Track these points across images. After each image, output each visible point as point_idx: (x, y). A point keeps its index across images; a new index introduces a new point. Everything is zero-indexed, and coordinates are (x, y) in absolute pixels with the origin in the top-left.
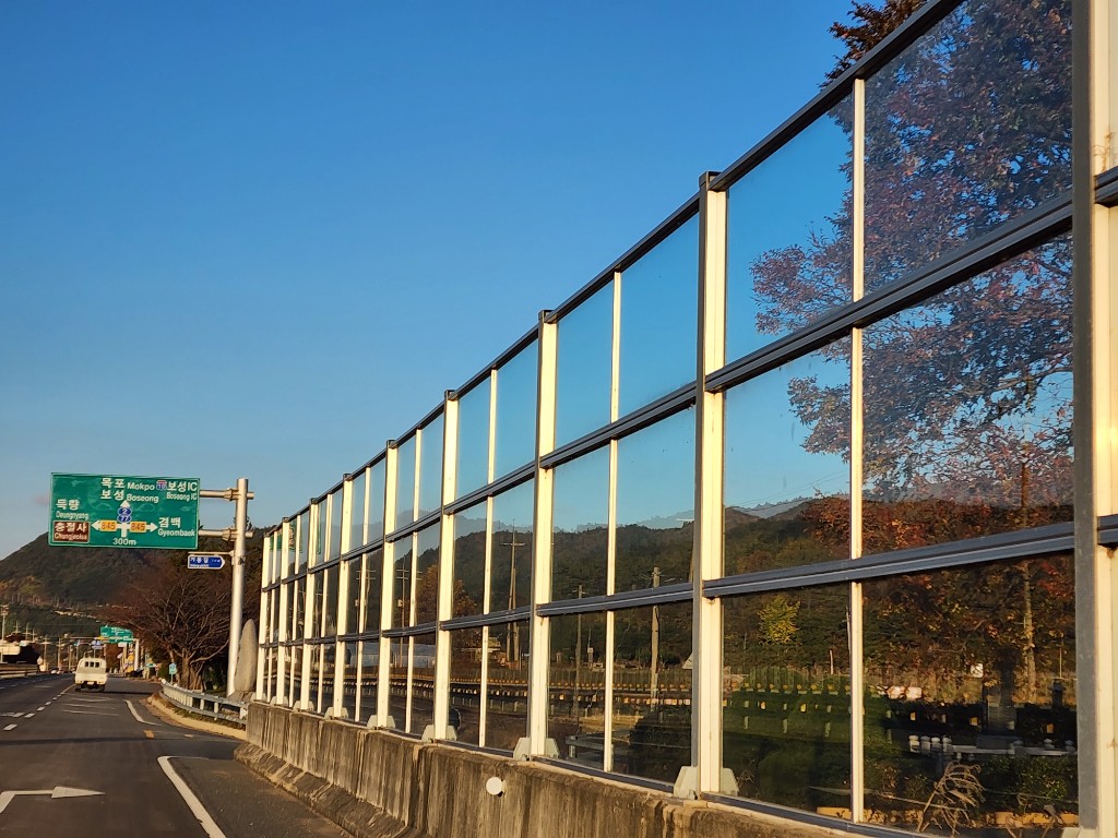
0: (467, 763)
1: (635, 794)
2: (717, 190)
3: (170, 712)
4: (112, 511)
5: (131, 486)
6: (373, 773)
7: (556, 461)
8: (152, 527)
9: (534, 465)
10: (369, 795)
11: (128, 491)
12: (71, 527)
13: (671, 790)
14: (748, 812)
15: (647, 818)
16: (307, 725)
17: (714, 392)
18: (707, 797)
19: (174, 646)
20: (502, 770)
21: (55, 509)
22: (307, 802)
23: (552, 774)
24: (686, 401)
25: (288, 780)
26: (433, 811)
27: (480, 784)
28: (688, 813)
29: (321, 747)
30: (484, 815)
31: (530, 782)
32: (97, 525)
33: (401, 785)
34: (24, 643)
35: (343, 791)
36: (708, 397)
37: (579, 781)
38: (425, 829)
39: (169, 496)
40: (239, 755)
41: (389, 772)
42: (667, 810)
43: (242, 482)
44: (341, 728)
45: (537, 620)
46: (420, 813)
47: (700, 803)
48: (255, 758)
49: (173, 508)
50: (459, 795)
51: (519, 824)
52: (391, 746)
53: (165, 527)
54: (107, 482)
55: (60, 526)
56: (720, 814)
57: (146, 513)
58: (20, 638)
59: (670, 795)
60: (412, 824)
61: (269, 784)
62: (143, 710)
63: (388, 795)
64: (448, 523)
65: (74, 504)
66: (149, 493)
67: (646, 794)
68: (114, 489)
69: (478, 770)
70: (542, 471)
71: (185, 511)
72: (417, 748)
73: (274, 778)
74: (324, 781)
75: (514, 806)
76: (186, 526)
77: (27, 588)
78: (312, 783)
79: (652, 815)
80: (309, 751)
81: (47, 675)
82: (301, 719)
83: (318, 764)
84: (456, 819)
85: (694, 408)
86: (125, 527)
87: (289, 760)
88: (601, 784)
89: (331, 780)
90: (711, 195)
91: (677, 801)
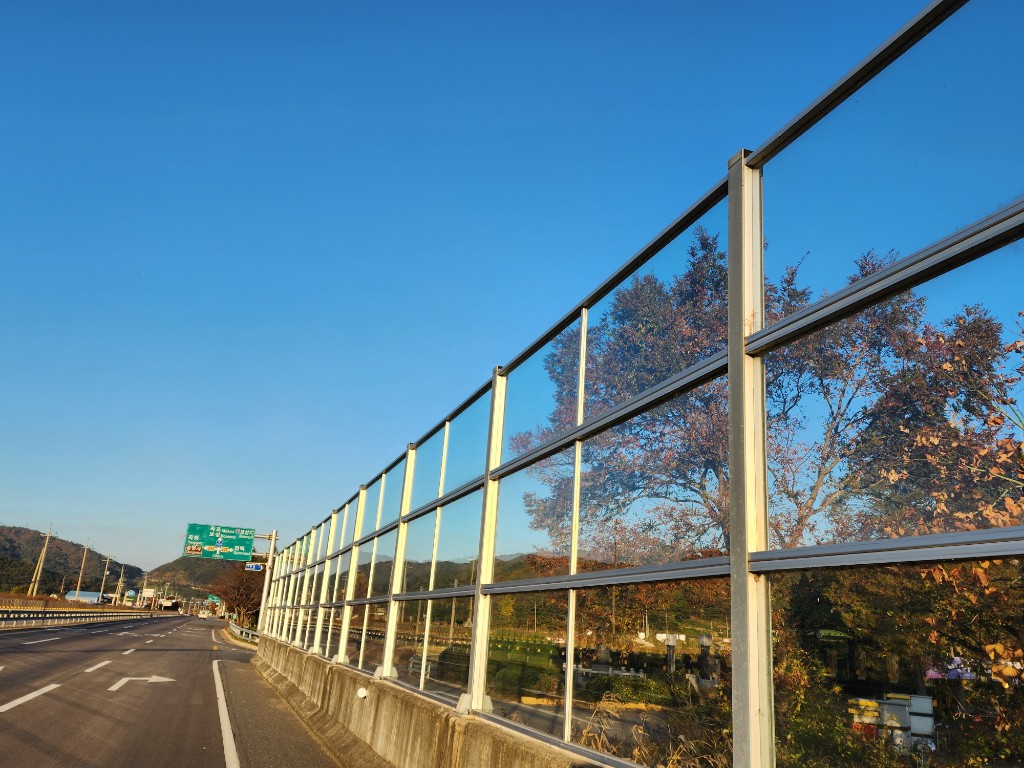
0: (351, 678)
1: (435, 707)
2: (502, 376)
3: (229, 637)
4: (213, 542)
5: (224, 531)
6: (308, 678)
7: (409, 519)
8: (231, 550)
9: (398, 521)
10: (304, 689)
11: (222, 533)
12: (194, 548)
13: (455, 706)
14: (499, 726)
15: (441, 723)
16: (282, 649)
17: (494, 480)
18: (475, 713)
19: (238, 606)
20: (368, 684)
21: (187, 539)
22: (277, 689)
23: (392, 689)
24: (479, 486)
25: (270, 676)
26: (332, 702)
27: (355, 690)
28: (464, 723)
29: (288, 660)
30: (356, 708)
31: (381, 691)
32: (206, 548)
33: (320, 686)
34: (174, 601)
35: (294, 685)
36: (490, 483)
37: (406, 694)
38: (327, 712)
39: (240, 537)
40: (252, 661)
41: (315, 678)
42: (452, 720)
43: (274, 532)
44: (296, 652)
45: (393, 603)
46: (326, 702)
47: (471, 717)
48: (258, 664)
49: (241, 542)
50: (345, 695)
51: (372, 716)
52: (317, 664)
53: (238, 551)
54: (213, 529)
55: (189, 548)
56: (482, 726)
57: (230, 544)
58: (173, 598)
59: (454, 709)
60: (322, 708)
61: (261, 678)
62: (218, 635)
63: (313, 691)
64: (355, 551)
65: (197, 537)
66: (231, 534)
67: (440, 707)
68: (216, 532)
69: (355, 681)
70: (402, 524)
71: (247, 543)
72: (329, 666)
73: (265, 675)
74: (286, 679)
75: (371, 704)
76: (247, 550)
77: (179, 576)
78: (281, 679)
79: (443, 722)
80: (282, 662)
81: (182, 617)
82: (280, 646)
83: (285, 669)
84: (343, 707)
85: (482, 489)
86: (218, 549)
87: (273, 666)
88: (416, 698)
89: (289, 678)
90: (499, 378)
91: (457, 714)
